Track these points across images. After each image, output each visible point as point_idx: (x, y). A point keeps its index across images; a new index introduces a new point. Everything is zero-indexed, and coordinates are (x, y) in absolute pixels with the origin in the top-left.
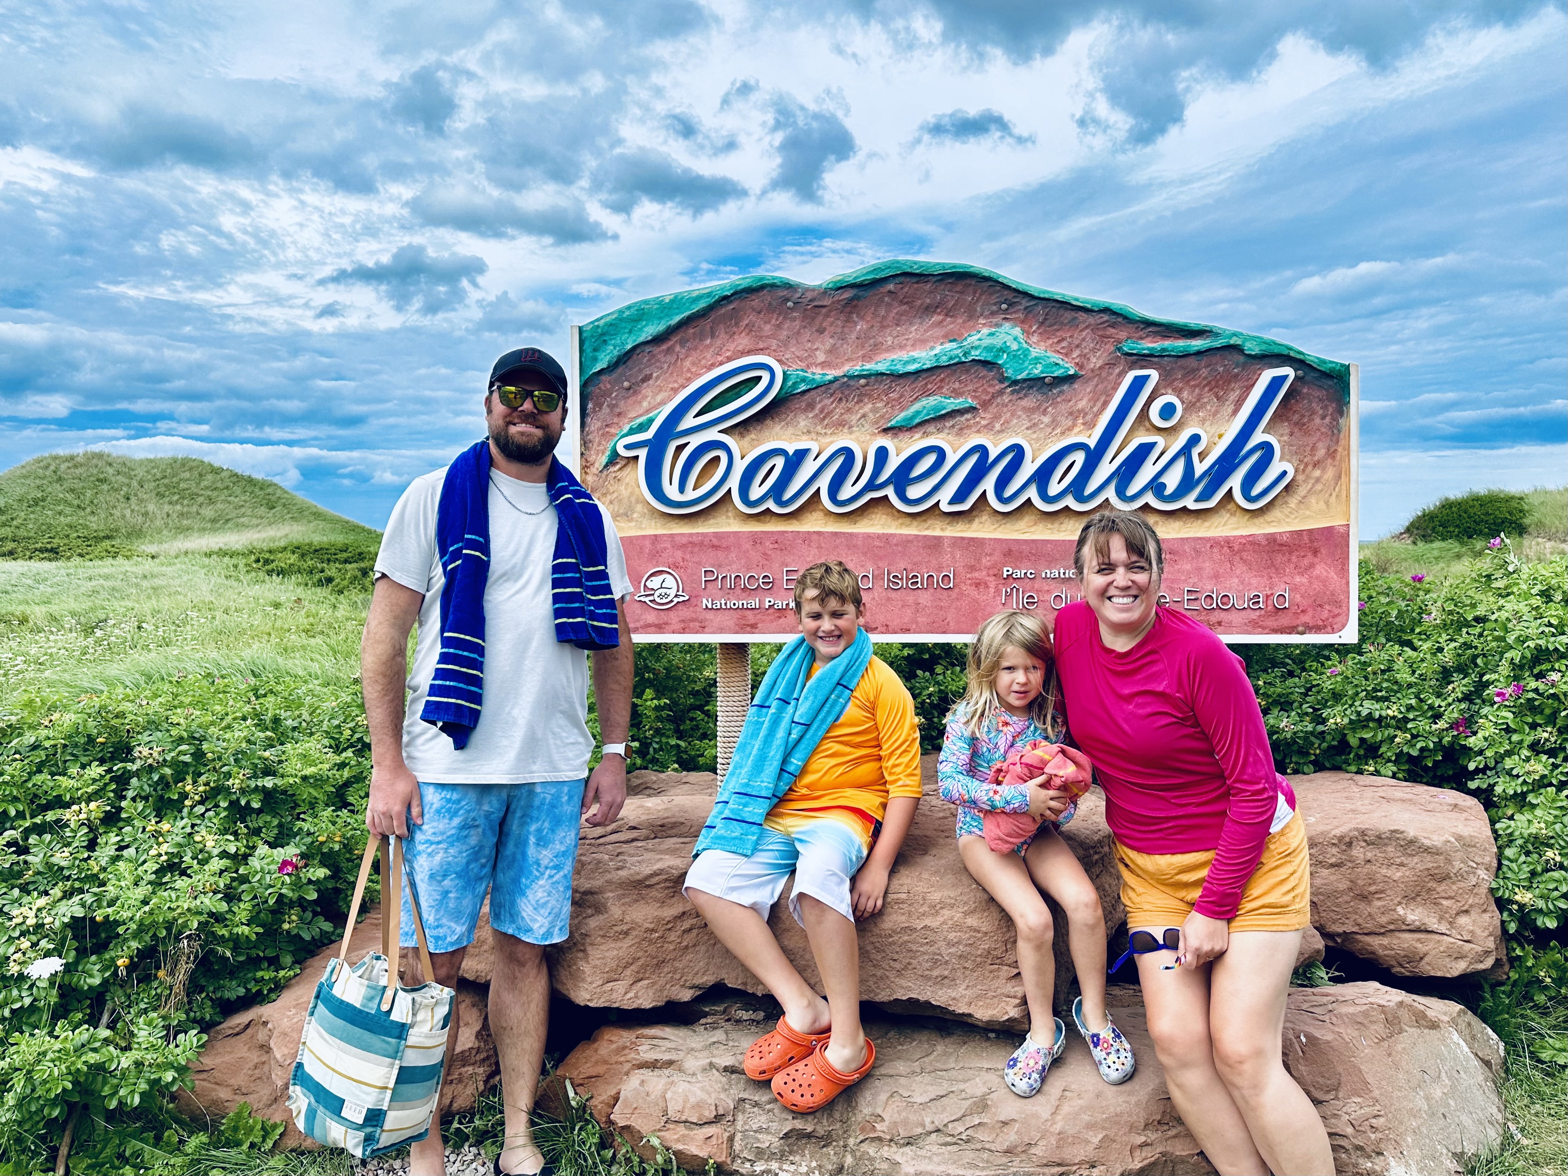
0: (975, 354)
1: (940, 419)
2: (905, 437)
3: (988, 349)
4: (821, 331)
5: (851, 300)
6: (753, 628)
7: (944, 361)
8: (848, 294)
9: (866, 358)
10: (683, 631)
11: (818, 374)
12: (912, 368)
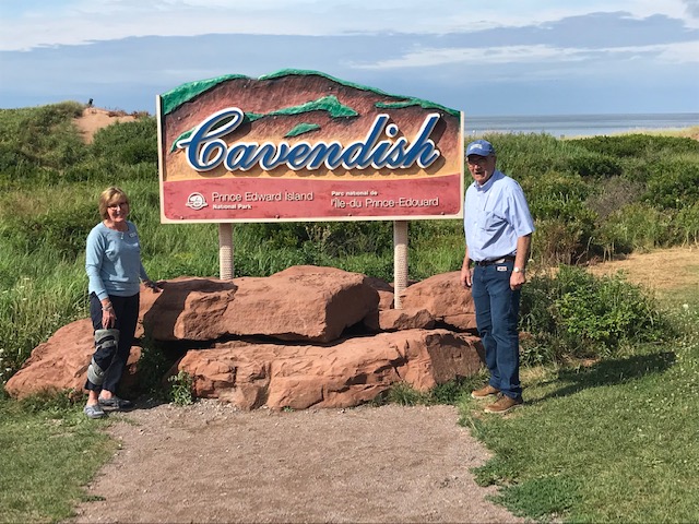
0: (320, 107)
1: (307, 133)
2: (292, 140)
3: (324, 105)
4: (258, 97)
5: (270, 85)
6: (234, 217)
7: (307, 110)
8: (268, 82)
9: (277, 108)
10: (206, 218)
11: (257, 114)
12: (295, 112)
